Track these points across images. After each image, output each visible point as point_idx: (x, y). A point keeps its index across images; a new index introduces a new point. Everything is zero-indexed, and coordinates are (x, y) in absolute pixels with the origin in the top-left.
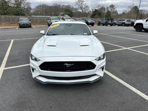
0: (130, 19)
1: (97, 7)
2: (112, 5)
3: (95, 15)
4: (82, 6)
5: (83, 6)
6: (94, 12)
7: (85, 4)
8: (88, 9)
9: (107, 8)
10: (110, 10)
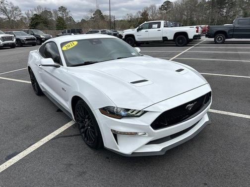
0: (105, 30)
1: (35, 10)
2: (62, 7)
3: (37, 24)
4: (5, 8)
5: (7, 8)
6: (33, 19)
7: (11, 3)
8: (21, 14)
9: (55, 12)
10: (61, 15)
